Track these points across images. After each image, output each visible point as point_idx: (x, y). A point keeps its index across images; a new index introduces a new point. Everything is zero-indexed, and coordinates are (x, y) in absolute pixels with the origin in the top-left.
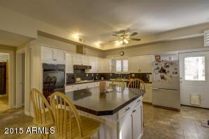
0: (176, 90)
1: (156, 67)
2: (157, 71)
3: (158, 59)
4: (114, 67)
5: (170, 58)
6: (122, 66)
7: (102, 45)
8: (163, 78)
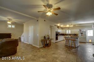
0: (85, 38)
3: (80, 30)
4: (66, 32)
5: (84, 30)
6: (68, 32)
8: (82, 35)
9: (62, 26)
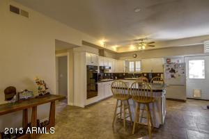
0: (184, 86)
1: (167, 68)
2: (168, 71)
3: (168, 61)
5: (178, 61)
7: (118, 48)
8: (173, 76)
9: (114, 48)
